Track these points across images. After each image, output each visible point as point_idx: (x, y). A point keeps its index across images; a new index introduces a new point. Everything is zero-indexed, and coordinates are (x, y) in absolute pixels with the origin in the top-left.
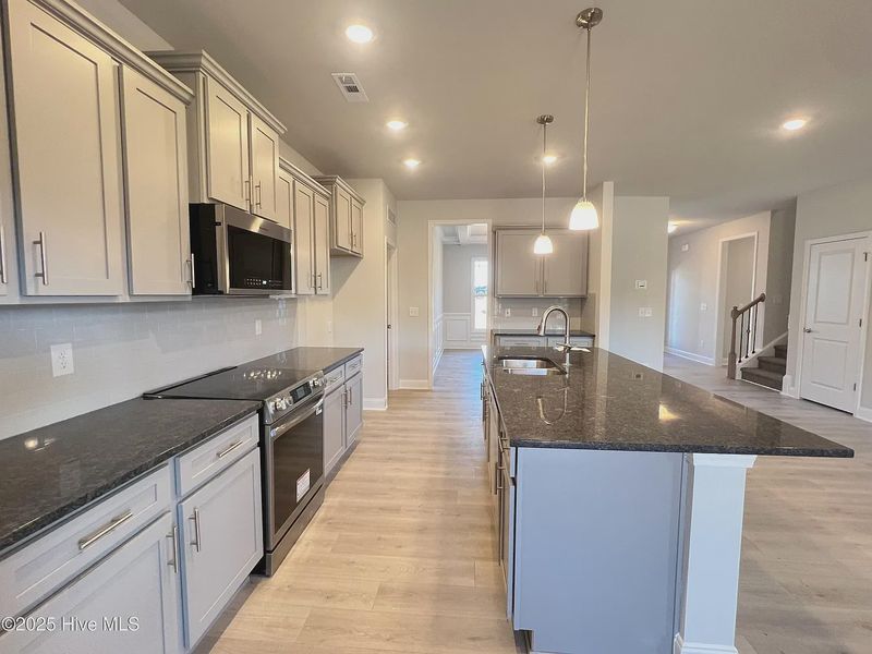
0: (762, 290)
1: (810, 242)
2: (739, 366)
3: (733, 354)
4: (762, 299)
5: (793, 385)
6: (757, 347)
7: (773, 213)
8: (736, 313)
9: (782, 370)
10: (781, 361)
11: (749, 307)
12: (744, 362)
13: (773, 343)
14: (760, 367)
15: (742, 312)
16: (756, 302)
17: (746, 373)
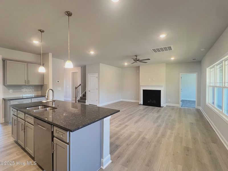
0: (80, 83)
1: (89, 74)
2: (77, 100)
3: (76, 97)
4: (80, 85)
5: (88, 102)
6: (80, 95)
7: (81, 67)
8: (76, 88)
9: (85, 99)
10: (85, 97)
11: (78, 87)
12: (78, 98)
13: (82, 94)
14: (81, 99)
15: (77, 88)
16: (79, 86)
17: (79, 101)
